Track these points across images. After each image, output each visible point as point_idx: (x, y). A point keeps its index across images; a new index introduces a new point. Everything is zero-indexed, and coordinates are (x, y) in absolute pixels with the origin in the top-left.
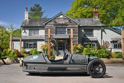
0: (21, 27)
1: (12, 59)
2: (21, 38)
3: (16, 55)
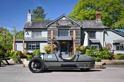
0: (24, 29)
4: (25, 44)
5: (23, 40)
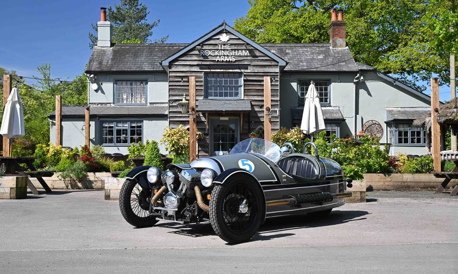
0: (87, 72)
1: (67, 176)
2: (88, 109)
3: (80, 164)
5: (86, 111)
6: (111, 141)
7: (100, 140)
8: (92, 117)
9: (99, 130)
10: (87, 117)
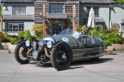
0: (1, 2)
2: (2, 17)
4: (4, 23)
5: (1, 18)
6: (11, 30)
7: (7, 30)
8: (4, 21)
9: (7, 26)
10: (1, 20)
